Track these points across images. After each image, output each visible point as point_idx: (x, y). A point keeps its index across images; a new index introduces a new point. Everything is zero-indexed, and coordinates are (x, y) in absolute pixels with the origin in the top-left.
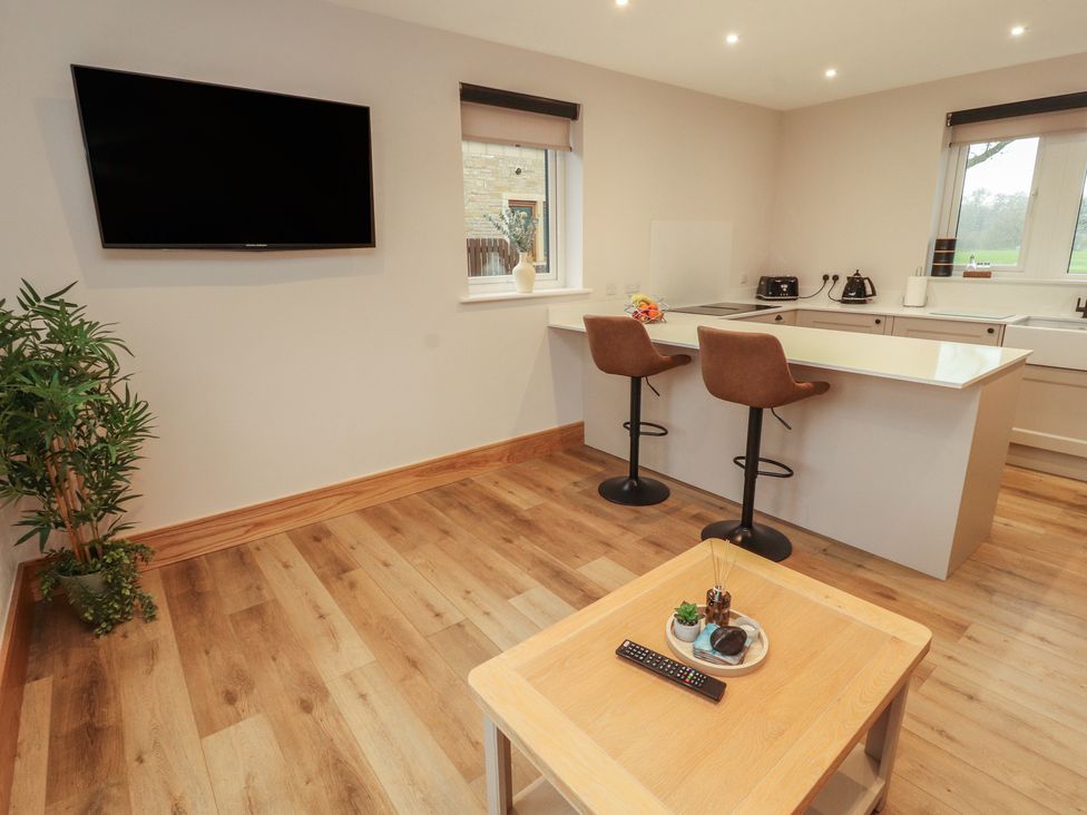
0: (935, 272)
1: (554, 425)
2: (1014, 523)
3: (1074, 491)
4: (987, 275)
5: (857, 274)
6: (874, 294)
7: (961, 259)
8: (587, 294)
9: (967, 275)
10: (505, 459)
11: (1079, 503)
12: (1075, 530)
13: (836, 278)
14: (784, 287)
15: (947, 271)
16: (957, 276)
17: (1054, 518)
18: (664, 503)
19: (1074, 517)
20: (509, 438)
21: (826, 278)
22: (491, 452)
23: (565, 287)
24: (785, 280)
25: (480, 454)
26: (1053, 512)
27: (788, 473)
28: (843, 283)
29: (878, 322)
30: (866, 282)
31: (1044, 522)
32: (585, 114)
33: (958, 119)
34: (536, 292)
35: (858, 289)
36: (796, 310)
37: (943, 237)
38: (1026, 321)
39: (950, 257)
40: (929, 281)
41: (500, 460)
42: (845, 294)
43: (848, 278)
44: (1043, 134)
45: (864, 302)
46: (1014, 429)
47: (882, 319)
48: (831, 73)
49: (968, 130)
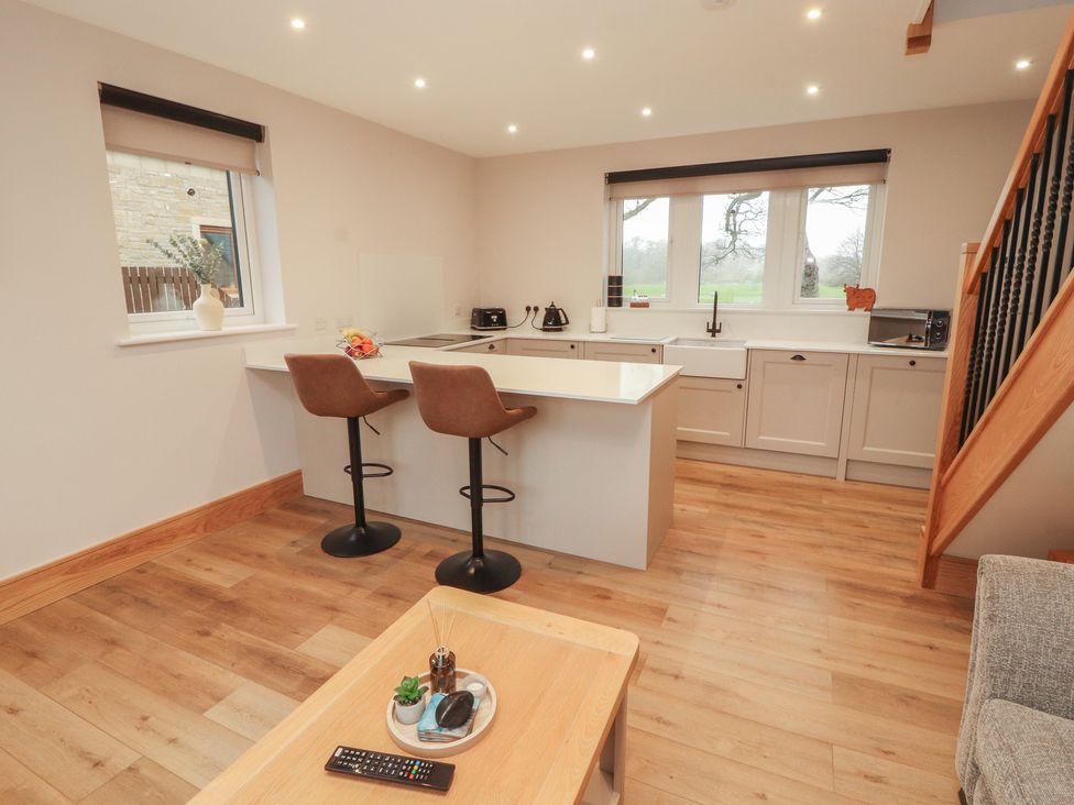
0: (611, 303)
1: (264, 478)
2: (688, 508)
3: (723, 474)
4: (645, 305)
5: (553, 305)
6: (567, 322)
7: (628, 294)
8: (293, 329)
9: (633, 305)
10: (200, 529)
11: (727, 482)
12: (728, 506)
13: (536, 309)
14: (494, 318)
15: (619, 303)
16: (626, 306)
17: (713, 497)
18: (395, 546)
19: (727, 495)
20: (205, 502)
21: (528, 309)
22: (180, 523)
23: (265, 322)
24: (495, 311)
25: (163, 529)
26: (710, 493)
27: (509, 496)
28: (542, 313)
29: (572, 347)
30: (560, 312)
31: (707, 503)
32: (272, 135)
33: (614, 178)
34: (226, 330)
35: (554, 319)
36: (506, 339)
37: (613, 274)
38: (676, 341)
39: (619, 291)
40: (606, 310)
41: (194, 531)
42: (545, 323)
43: (546, 309)
44: (672, 195)
45: (560, 330)
46: (679, 428)
47: (575, 344)
48: (512, 129)
49: (621, 188)
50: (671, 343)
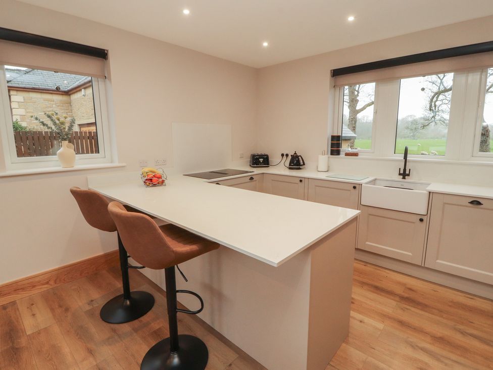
0: (333, 153)
2: (366, 319)
3: (404, 285)
4: (356, 155)
5: (295, 153)
6: (304, 164)
7: (345, 148)
9: (347, 154)
10: (52, 282)
11: (406, 295)
12: (402, 323)
13: (287, 155)
14: (261, 160)
15: (338, 153)
16: (342, 155)
17: (389, 310)
19: (403, 309)
20: (57, 267)
21: (283, 155)
22: (37, 279)
24: (261, 156)
25: (26, 282)
26: (389, 306)
29: (301, 181)
30: (300, 157)
31: (384, 316)
32: (111, 55)
33: (337, 73)
34: (77, 167)
35: (296, 162)
36: (263, 173)
37: (335, 134)
39: (339, 145)
40: (329, 157)
41: (47, 283)
42: (290, 165)
43: (291, 156)
44: (378, 81)
45: (300, 169)
46: (367, 243)
47: (303, 180)
48: (265, 44)
49: (342, 79)
50: (367, 183)
